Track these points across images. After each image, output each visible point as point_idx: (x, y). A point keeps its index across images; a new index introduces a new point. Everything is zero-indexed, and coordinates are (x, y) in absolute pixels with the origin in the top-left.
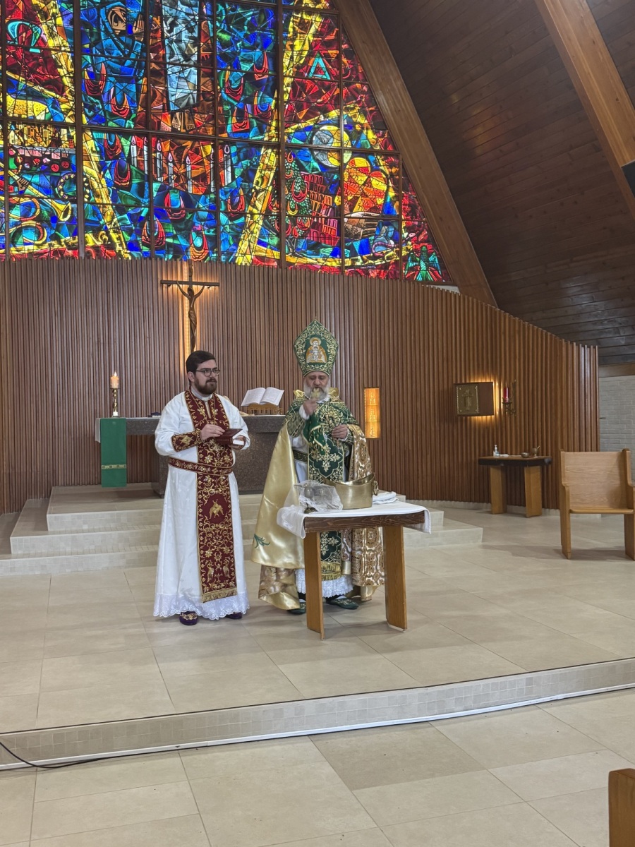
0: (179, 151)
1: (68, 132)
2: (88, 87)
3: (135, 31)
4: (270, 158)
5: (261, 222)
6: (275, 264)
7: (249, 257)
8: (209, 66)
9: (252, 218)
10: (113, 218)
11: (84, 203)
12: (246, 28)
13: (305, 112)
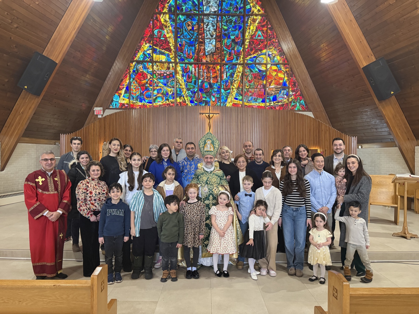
0: (208, 68)
1: (172, 65)
2: (179, 49)
3: (194, 29)
4: (240, 68)
5: (236, 91)
6: (240, 106)
7: (231, 104)
8: (219, 38)
9: (233, 90)
10: (186, 92)
11: (177, 88)
12: (233, 24)
13: (253, 51)
